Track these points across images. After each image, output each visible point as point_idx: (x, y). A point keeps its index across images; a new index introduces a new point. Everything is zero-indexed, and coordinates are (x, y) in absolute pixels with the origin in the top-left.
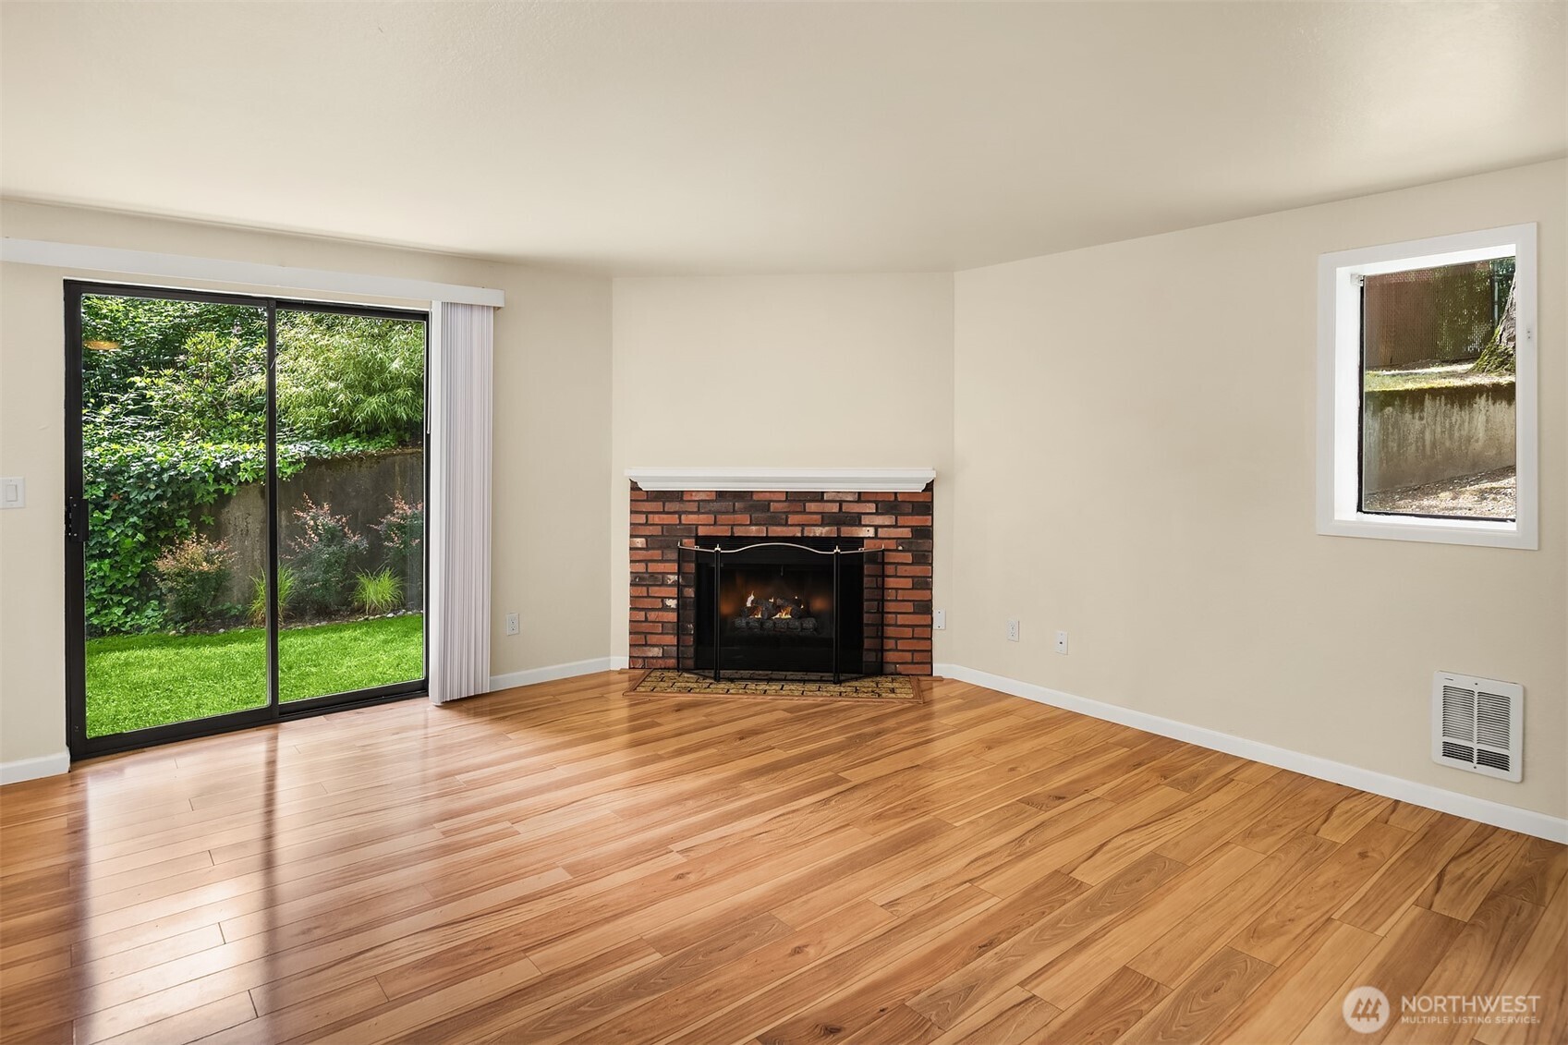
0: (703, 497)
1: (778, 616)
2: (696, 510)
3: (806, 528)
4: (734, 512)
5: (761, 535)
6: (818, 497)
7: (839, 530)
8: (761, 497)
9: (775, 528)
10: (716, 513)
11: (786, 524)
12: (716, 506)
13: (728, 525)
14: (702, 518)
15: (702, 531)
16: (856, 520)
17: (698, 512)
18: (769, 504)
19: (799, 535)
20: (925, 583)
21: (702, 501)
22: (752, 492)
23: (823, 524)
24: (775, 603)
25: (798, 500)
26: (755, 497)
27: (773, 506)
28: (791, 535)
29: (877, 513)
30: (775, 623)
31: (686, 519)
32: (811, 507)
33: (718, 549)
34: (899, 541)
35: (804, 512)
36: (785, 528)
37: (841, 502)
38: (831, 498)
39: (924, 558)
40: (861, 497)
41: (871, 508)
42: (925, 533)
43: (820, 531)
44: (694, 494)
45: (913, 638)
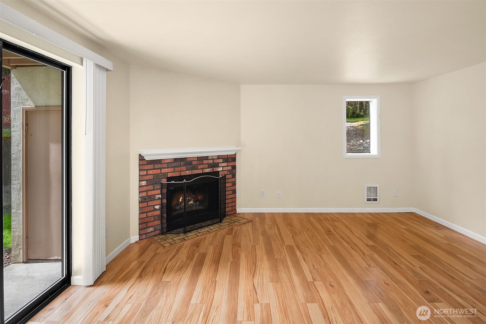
0: (169, 161)
1: (189, 203)
2: (167, 167)
3: (204, 170)
4: (181, 166)
5: (190, 174)
6: (207, 158)
7: (213, 169)
8: (190, 159)
9: (194, 171)
10: (174, 167)
11: (198, 169)
12: (174, 164)
13: (179, 171)
14: (170, 170)
15: (170, 175)
16: (217, 165)
17: (168, 168)
18: (192, 162)
19: (201, 172)
20: (234, 184)
21: (169, 163)
22: (186, 158)
23: (209, 168)
24: (188, 199)
25: (201, 159)
26: (187, 160)
27: (194, 163)
28: (199, 173)
29: (223, 162)
30: (189, 205)
31: (164, 171)
32: (205, 162)
33: (185, 181)
34: (229, 171)
35: (203, 164)
36: (197, 171)
37: (213, 159)
38: (210, 158)
39: (234, 176)
40: (219, 157)
41: (221, 161)
42: (234, 167)
43: (208, 170)
44: (166, 160)
45: (232, 202)
